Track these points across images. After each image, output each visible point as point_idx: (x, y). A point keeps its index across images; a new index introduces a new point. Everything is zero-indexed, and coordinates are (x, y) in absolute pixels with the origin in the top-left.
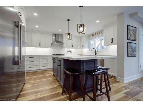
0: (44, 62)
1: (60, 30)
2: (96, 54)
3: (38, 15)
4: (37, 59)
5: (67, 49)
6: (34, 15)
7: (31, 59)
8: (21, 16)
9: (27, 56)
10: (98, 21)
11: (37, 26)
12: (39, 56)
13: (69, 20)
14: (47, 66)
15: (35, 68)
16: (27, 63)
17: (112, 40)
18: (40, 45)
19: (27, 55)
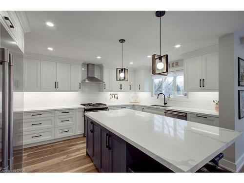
0: (64, 123)
1: (99, 57)
2: (165, 104)
3: (54, 26)
4: (49, 118)
5: (110, 93)
6: (46, 26)
7: (37, 119)
8: (12, 27)
9: (28, 113)
10: (178, 46)
11: (50, 49)
12: (55, 110)
13: (122, 41)
14: (72, 132)
15: (46, 138)
16: (26, 128)
17: (202, 81)
18: (56, 87)
19: (26, 109)
